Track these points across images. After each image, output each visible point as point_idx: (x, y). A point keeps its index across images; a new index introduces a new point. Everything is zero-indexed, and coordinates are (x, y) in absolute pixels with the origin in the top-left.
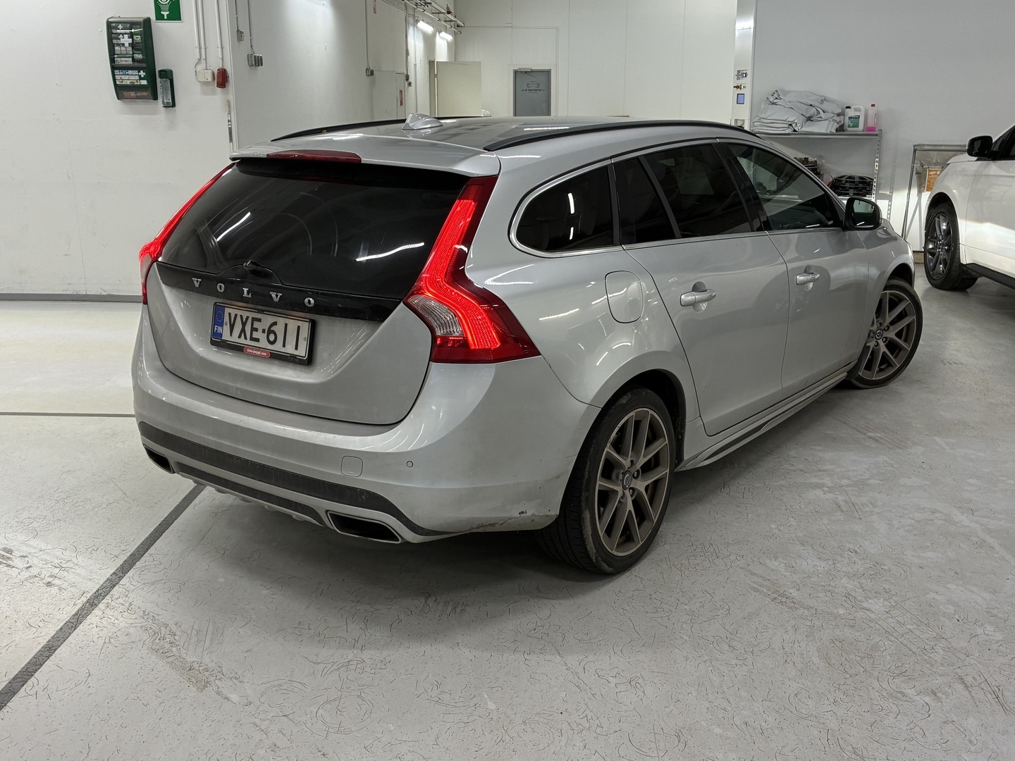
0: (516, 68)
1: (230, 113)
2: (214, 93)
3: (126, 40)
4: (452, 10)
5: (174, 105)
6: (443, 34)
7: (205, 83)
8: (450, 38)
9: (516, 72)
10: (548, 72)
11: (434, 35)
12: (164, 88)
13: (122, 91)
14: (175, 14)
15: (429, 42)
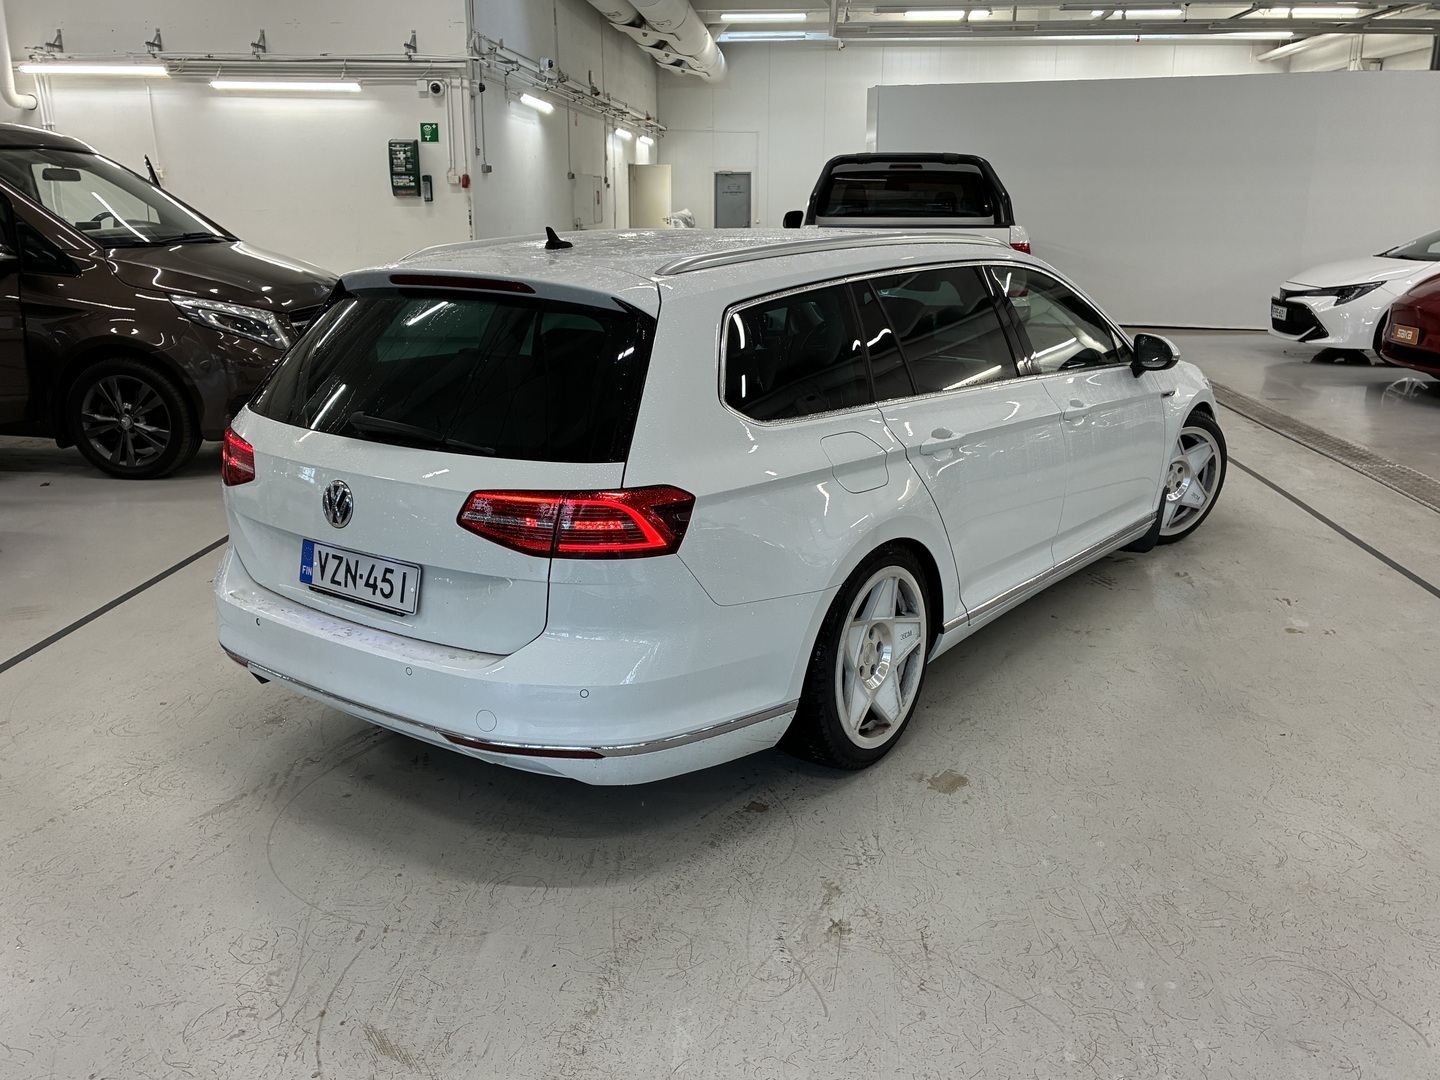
0: (717, 171)
1: (470, 206)
2: (460, 191)
3: (402, 156)
4: (651, 116)
5: (432, 200)
6: (644, 138)
7: (454, 185)
8: (650, 141)
9: (717, 175)
10: (748, 175)
11: (634, 142)
12: (425, 187)
13: (397, 190)
14: (435, 137)
15: (630, 148)
